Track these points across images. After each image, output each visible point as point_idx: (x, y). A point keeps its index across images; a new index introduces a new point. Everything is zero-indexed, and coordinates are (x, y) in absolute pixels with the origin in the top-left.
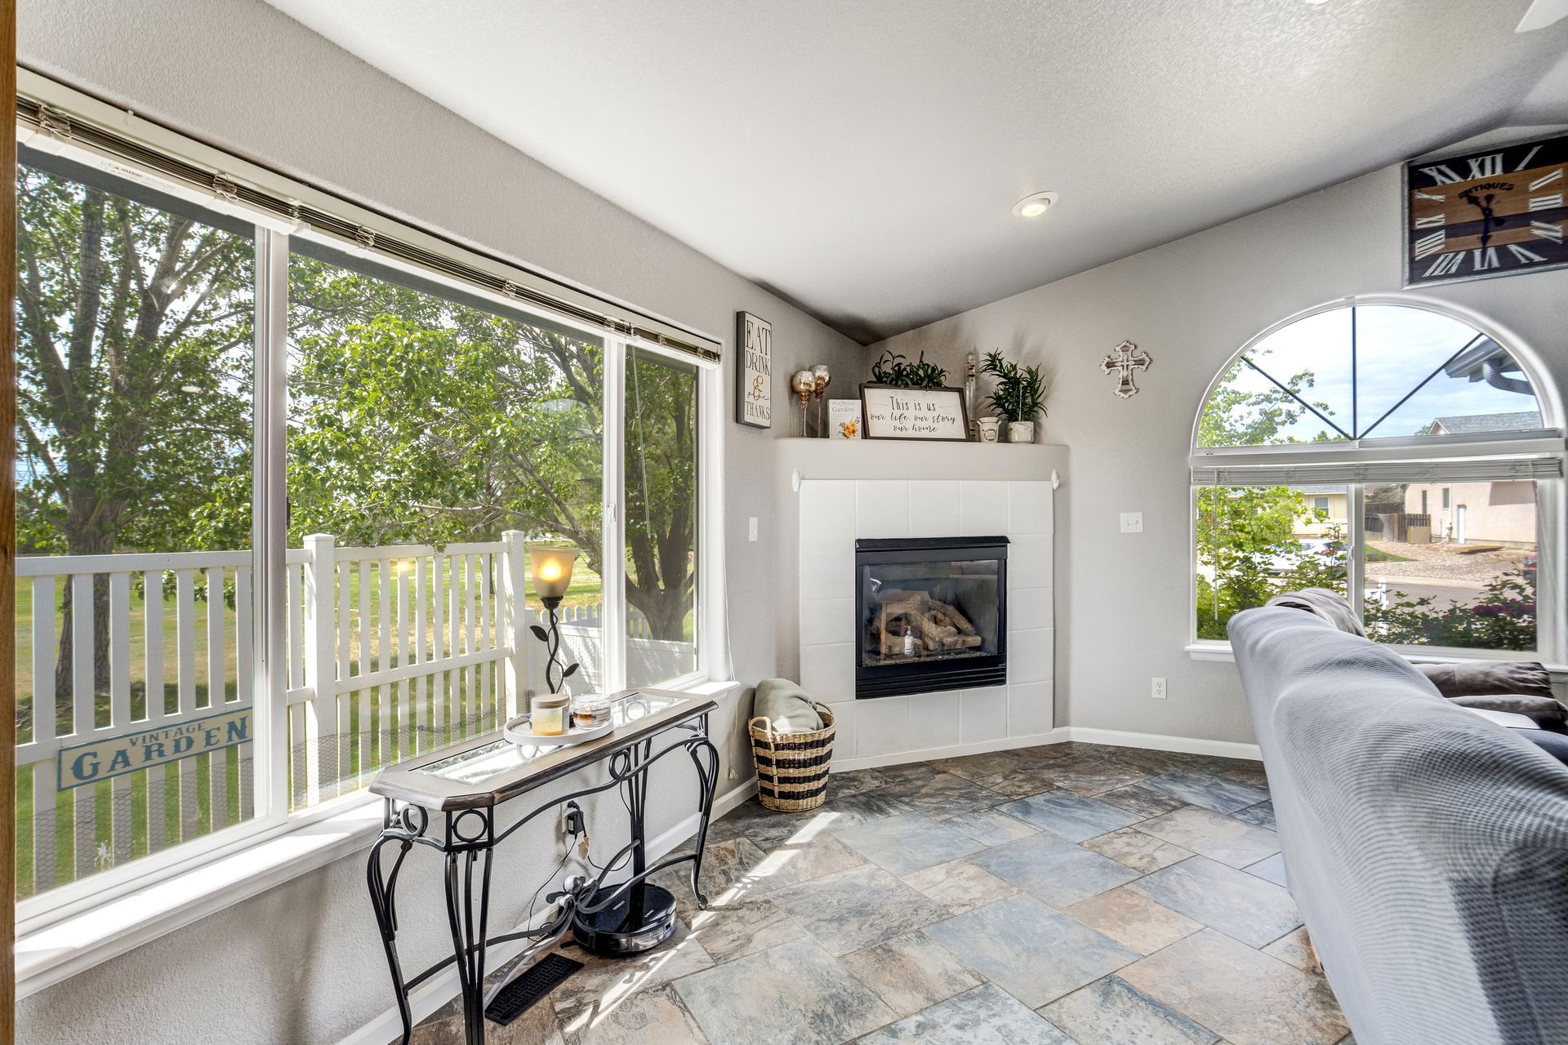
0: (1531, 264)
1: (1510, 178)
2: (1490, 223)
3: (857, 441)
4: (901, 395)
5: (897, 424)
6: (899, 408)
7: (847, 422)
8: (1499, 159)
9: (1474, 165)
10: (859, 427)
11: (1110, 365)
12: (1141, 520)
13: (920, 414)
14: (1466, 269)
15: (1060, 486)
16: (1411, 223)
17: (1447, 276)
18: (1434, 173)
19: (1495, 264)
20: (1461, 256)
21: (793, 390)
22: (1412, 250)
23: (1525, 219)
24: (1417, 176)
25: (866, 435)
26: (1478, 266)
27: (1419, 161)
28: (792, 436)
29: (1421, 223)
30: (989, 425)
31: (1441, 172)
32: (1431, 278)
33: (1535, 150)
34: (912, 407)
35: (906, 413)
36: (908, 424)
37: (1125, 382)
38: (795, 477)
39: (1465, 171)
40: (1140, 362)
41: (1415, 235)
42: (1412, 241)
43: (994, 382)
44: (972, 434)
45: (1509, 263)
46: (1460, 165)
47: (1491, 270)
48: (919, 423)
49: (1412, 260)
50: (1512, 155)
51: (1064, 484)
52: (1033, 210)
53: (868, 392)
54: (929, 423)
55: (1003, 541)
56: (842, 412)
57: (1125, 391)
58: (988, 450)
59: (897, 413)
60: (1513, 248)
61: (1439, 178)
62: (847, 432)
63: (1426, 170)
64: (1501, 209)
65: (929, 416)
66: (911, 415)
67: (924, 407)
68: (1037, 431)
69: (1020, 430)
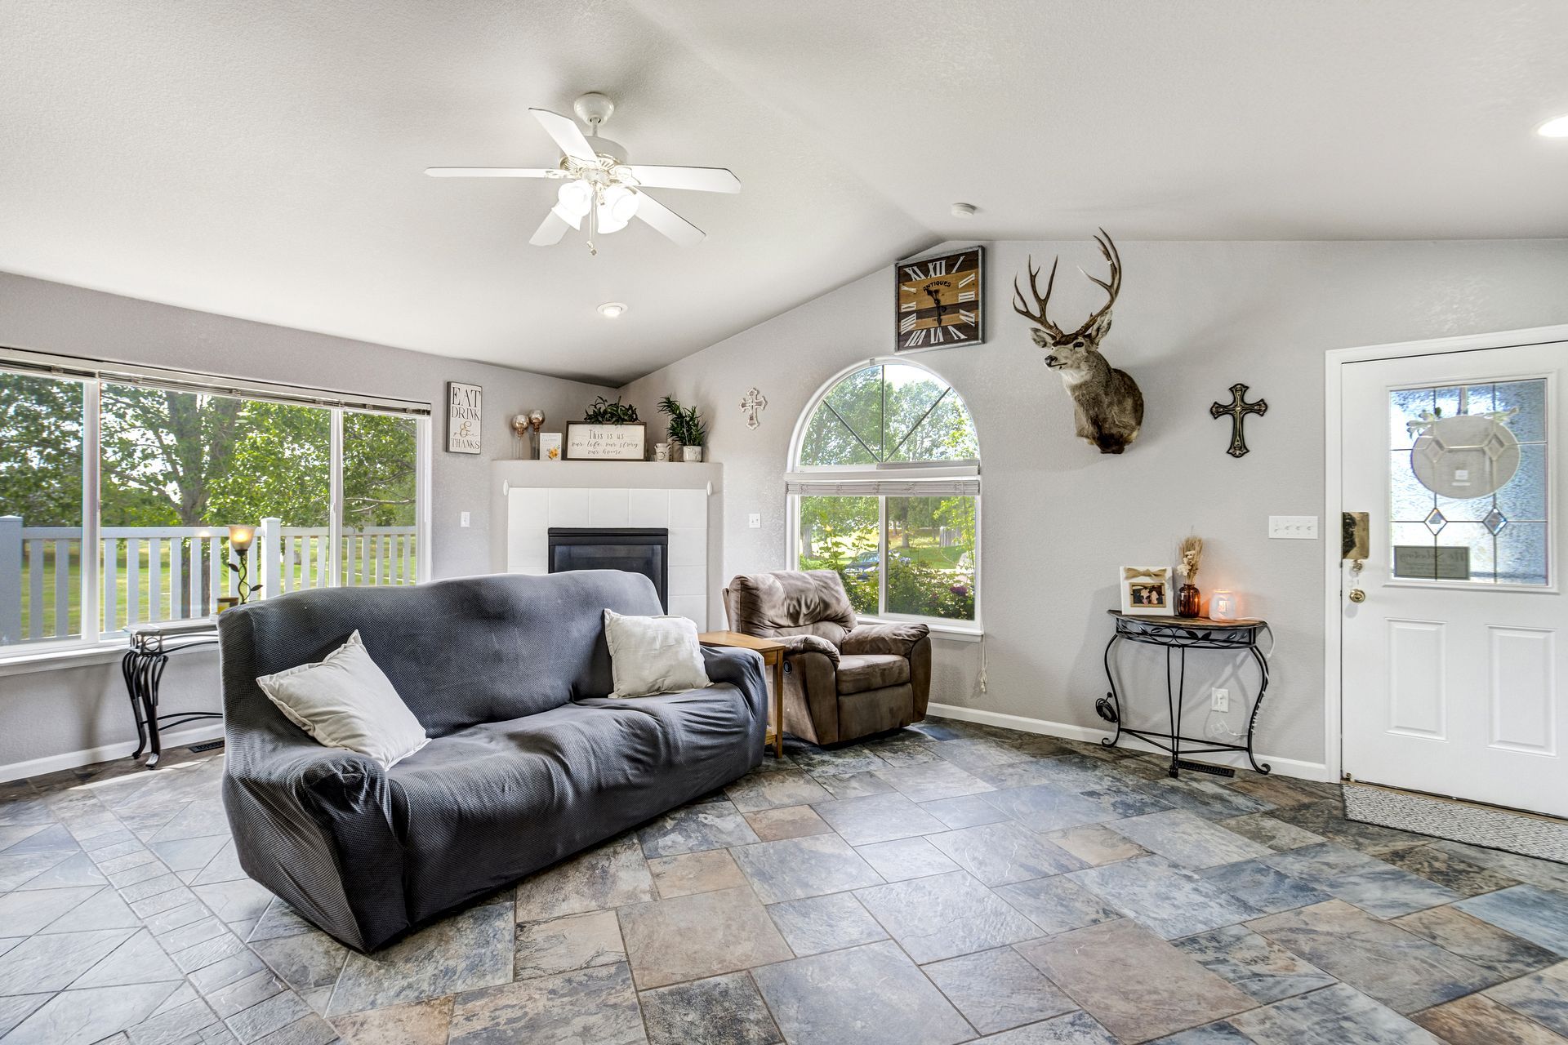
0: (960, 340)
1: (949, 278)
2: (940, 310)
3: (558, 462)
4: (597, 429)
5: (591, 449)
6: (595, 437)
7: (552, 449)
8: (943, 262)
9: (931, 266)
10: (559, 452)
11: (743, 405)
12: (759, 519)
13: (611, 441)
14: (926, 343)
15: (713, 493)
16: (898, 306)
17: (917, 347)
18: (911, 272)
19: (942, 340)
20: (924, 333)
21: (513, 428)
22: (898, 327)
23: (956, 307)
24: (902, 277)
25: (564, 457)
26: (933, 341)
27: (902, 263)
28: (513, 458)
29: (904, 308)
30: (662, 449)
31: (914, 272)
32: (909, 348)
33: (962, 258)
34: (605, 436)
35: (600, 441)
36: (600, 449)
37: (751, 419)
38: (507, 486)
39: (926, 273)
40: (759, 404)
41: (900, 316)
42: (899, 321)
43: (668, 419)
44: (649, 455)
45: (949, 339)
46: (923, 266)
47: (939, 344)
48: (609, 448)
49: (899, 334)
50: (950, 261)
51: (716, 492)
52: (612, 313)
53: (575, 430)
54: (617, 448)
55: (663, 533)
56: (550, 441)
57: (751, 425)
58: (661, 466)
59: (593, 441)
60: (950, 328)
61: (913, 275)
62: (552, 455)
63: (907, 270)
64: (945, 301)
65: (618, 442)
66: (603, 442)
67: (615, 437)
68: (703, 453)
69: (690, 452)
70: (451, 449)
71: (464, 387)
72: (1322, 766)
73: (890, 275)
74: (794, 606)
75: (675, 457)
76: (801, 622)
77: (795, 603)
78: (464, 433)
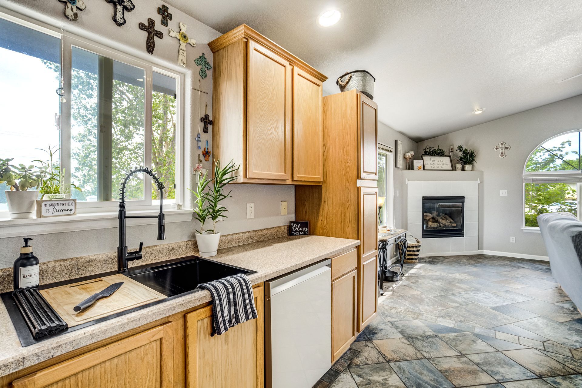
3: (422, 171)
4: (433, 158)
5: (432, 166)
6: (432, 161)
7: (419, 166)
10: (422, 167)
11: (497, 149)
12: (507, 193)
13: (439, 163)
15: (480, 183)
21: (404, 157)
25: (424, 169)
28: (404, 170)
30: (459, 166)
34: (436, 161)
35: (435, 163)
36: (435, 166)
37: (502, 153)
38: (407, 180)
40: (507, 148)
43: (460, 154)
44: (454, 168)
48: (438, 166)
51: (482, 182)
52: (479, 112)
53: (424, 158)
54: (441, 165)
55: (463, 198)
56: (417, 163)
57: (502, 156)
58: (458, 173)
59: (432, 163)
62: (419, 168)
65: (442, 163)
66: (436, 163)
67: (440, 161)
69: (468, 167)
70: (398, 166)
71: (399, 142)
75: (463, 169)
78: (399, 160)
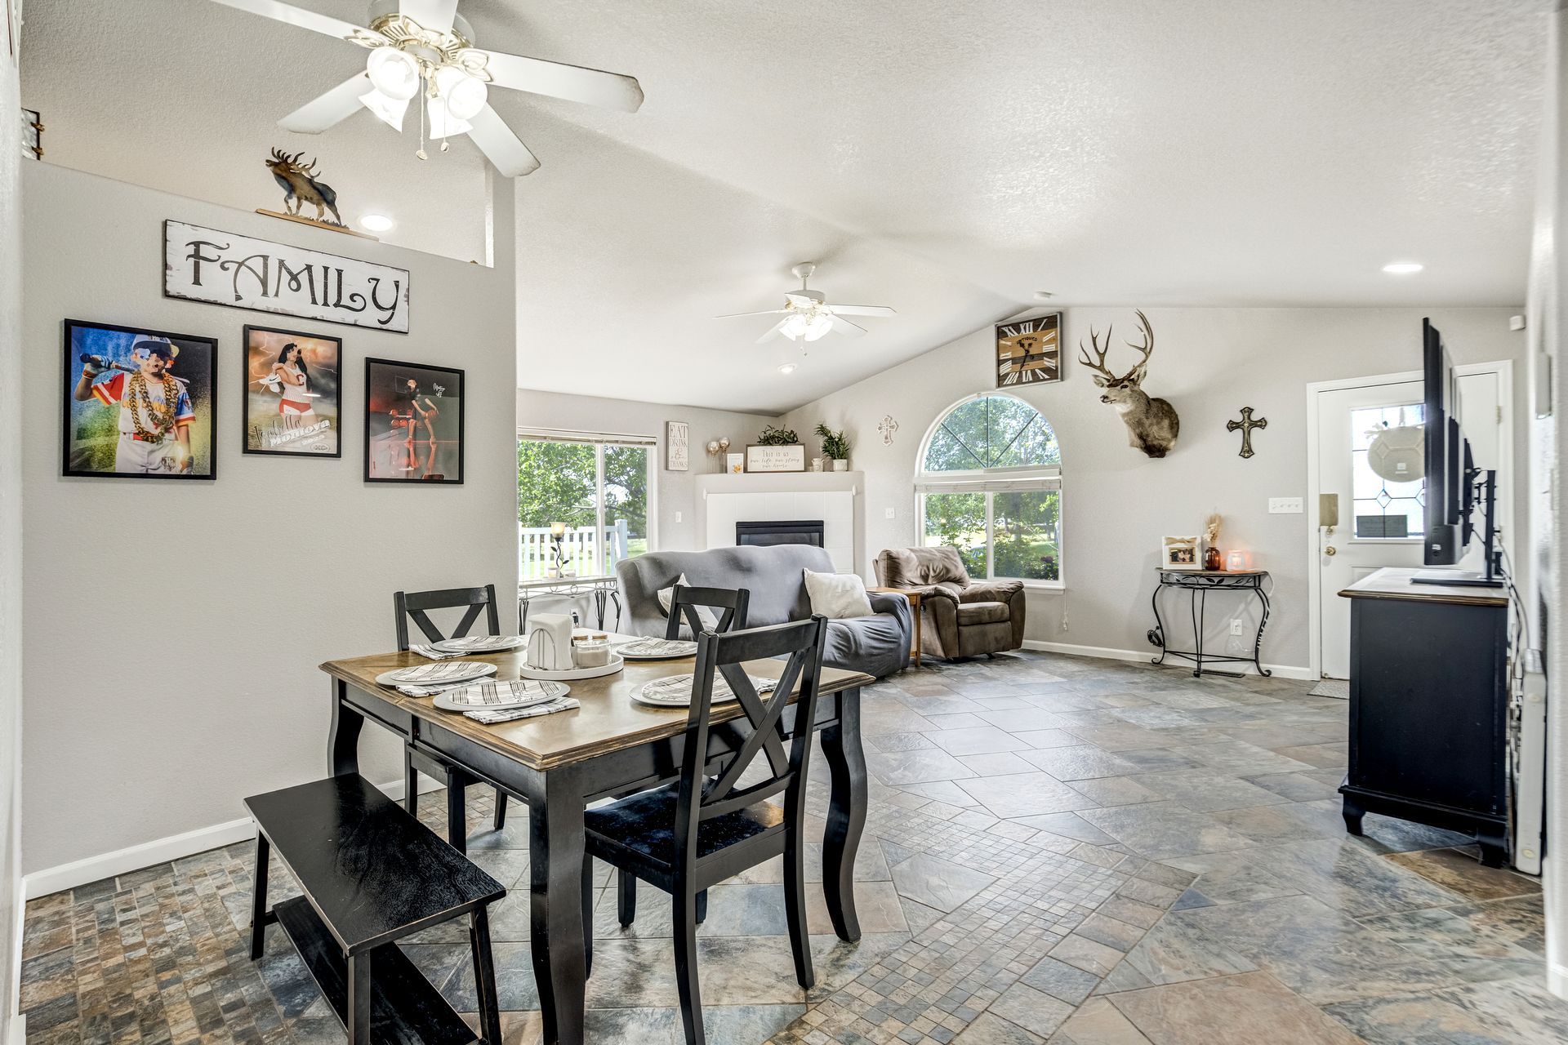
0: (1045, 380)
1: (1036, 335)
2: (1029, 357)
3: (740, 474)
4: (768, 449)
5: (764, 464)
6: (767, 455)
7: (736, 465)
8: (1031, 323)
9: (1022, 327)
10: (742, 467)
11: (879, 429)
12: (894, 512)
13: (779, 458)
14: (1019, 382)
15: (857, 494)
16: (998, 356)
17: (1012, 384)
18: (1007, 331)
19: (1031, 379)
20: (1018, 374)
21: (708, 451)
22: (998, 370)
23: (1042, 356)
24: (1000, 334)
25: (745, 471)
26: (1024, 380)
27: (1000, 324)
28: (709, 474)
29: (1003, 356)
30: (817, 462)
31: (1009, 330)
32: (1006, 385)
33: (1045, 321)
34: (774, 454)
35: (771, 458)
36: (771, 464)
37: (886, 438)
38: (705, 493)
39: (1018, 331)
40: (892, 427)
41: (1000, 362)
42: (999, 366)
43: (821, 441)
44: (808, 466)
45: (1036, 379)
46: (1016, 327)
47: (1029, 382)
48: (778, 463)
49: (999, 375)
50: (1037, 323)
51: (860, 493)
52: (787, 370)
53: (750, 449)
54: (784, 463)
55: (823, 524)
56: (734, 459)
57: (886, 442)
58: (817, 475)
59: (766, 458)
60: (1038, 371)
61: (1009, 333)
62: (736, 469)
63: (1004, 329)
64: (1033, 351)
65: (784, 458)
66: (773, 459)
67: (782, 455)
68: (848, 464)
69: (839, 464)
70: (670, 468)
71: (677, 424)
72: (1308, 669)
73: (992, 332)
74: (925, 571)
75: (828, 468)
76: (930, 581)
77: (925, 568)
78: (678, 457)
